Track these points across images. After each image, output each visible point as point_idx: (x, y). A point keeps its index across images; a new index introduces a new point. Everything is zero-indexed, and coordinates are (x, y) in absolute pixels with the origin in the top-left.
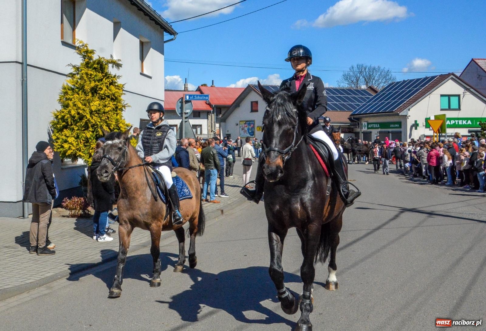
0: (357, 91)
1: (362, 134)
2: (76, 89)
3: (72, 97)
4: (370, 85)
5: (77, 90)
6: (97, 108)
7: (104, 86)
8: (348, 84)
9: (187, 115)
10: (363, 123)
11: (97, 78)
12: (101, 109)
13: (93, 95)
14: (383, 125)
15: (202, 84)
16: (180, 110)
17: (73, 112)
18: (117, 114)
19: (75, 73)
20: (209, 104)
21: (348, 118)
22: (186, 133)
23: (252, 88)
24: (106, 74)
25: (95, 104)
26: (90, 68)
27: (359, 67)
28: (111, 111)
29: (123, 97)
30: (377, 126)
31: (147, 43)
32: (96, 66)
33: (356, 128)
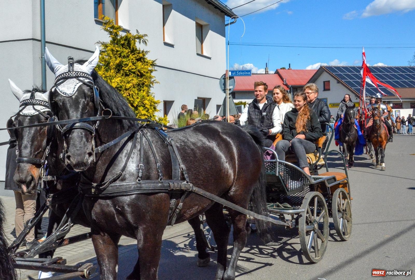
6: (118, 85)
7: (129, 62)
9: (230, 92)
11: (124, 54)
12: (123, 85)
13: (118, 71)
16: (223, 86)
18: (144, 91)
19: (104, 50)
20: (286, 85)
22: (230, 109)
23: (323, 68)
24: (134, 50)
25: (116, 80)
26: (117, 44)
28: (134, 87)
31: (206, 25)
32: (122, 42)
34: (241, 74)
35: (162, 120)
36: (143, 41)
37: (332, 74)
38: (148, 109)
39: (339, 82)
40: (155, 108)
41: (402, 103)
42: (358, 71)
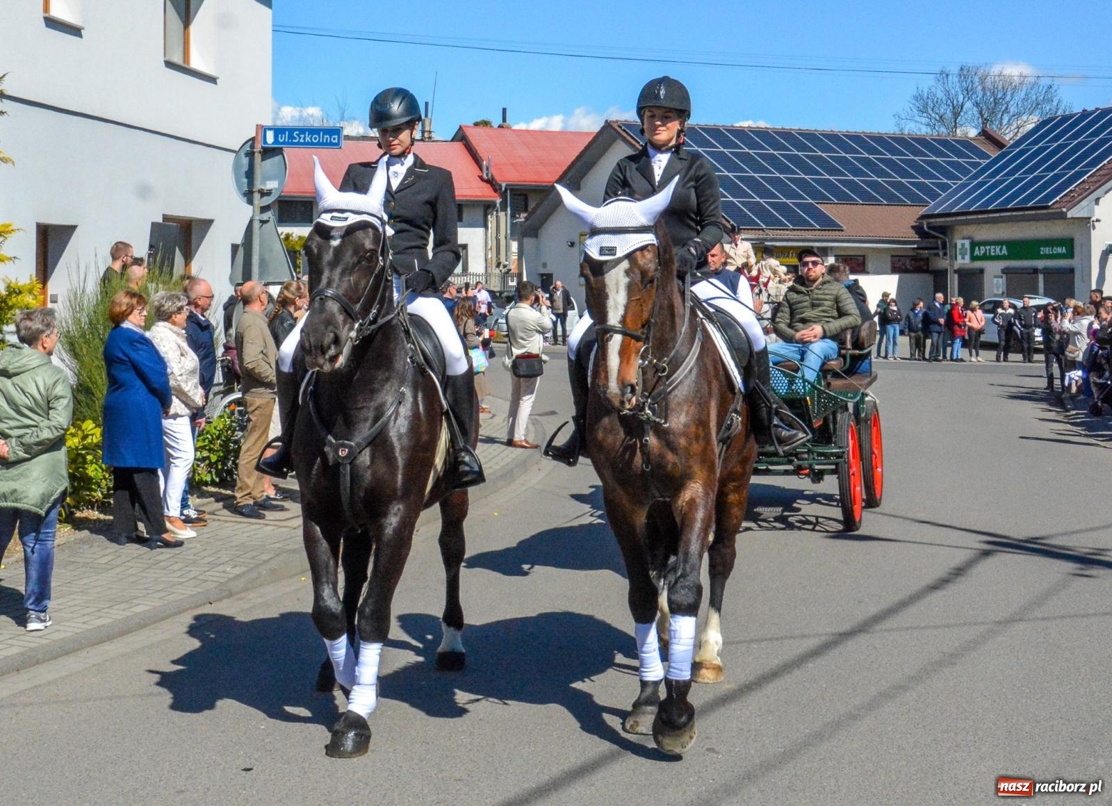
0: (946, 143)
1: (956, 276)
4: (993, 128)
8: (928, 125)
9: (264, 201)
10: (959, 243)
14: (1018, 249)
16: (245, 180)
20: (491, 182)
21: (913, 227)
22: (263, 262)
27: (963, 73)
30: (1001, 250)
33: (937, 258)
35: (22, 293)
41: (864, 256)
42: (727, 143)
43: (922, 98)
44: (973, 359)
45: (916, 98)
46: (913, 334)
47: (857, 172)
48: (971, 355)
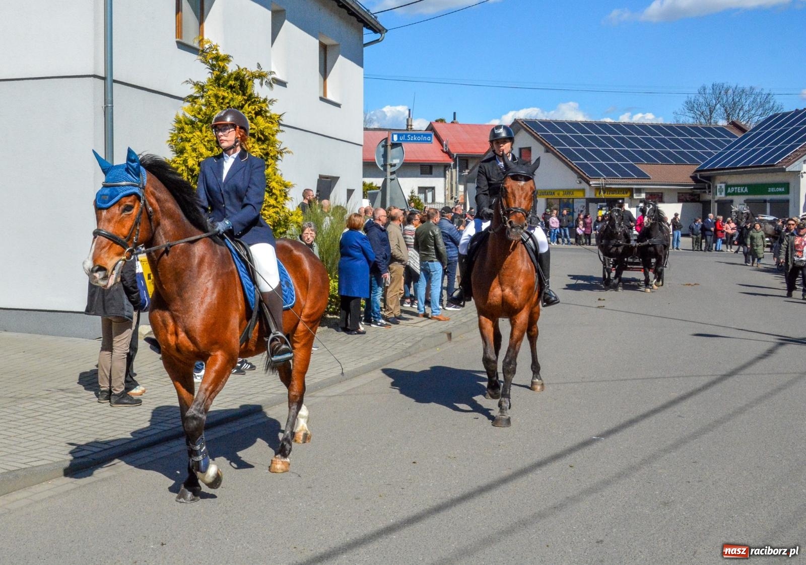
0: (709, 129)
1: (716, 204)
2: (198, 123)
3: (190, 136)
4: (735, 119)
5: (200, 124)
8: (694, 118)
9: (394, 169)
10: (718, 186)
11: (235, 103)
14: (754, 189)
15: (436, 119)
16: (382, 159)
17: (191, 162)
19: (198, 95)
20: (448, 153)
21: (691, 177)
22: (391, 199)
23: (520, 124)
24: (250, 97)
26: (223, 86)
27: (715, 88)
29: (278, 137)
30: (744, 189)
31: (333, 46)
32: (232, 83)
33: (704, 194)
34: (415, 139)
35: (292, 215)
36: (266, 81)
37: (536, 135)
38: (277, 196)
39: (548, 150)
40: (286, 196)
41: (662, 193)
42: (583, 131)
43: (691, 102)
44: (729, 250)
45: (687, 103)
46: (695, 237)
47: (657, 146)
48: (727, 248)
